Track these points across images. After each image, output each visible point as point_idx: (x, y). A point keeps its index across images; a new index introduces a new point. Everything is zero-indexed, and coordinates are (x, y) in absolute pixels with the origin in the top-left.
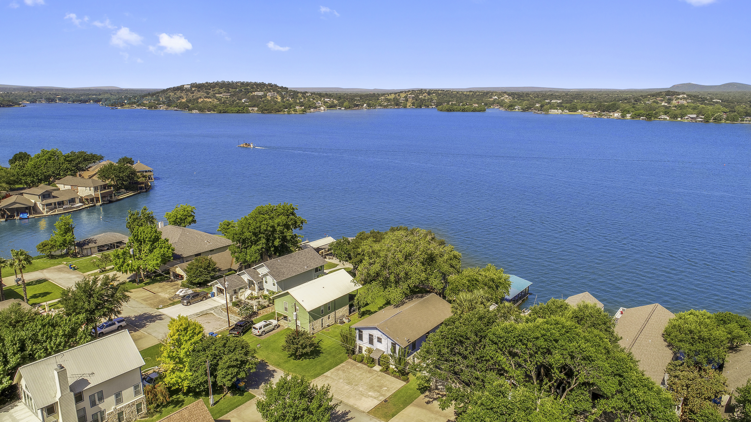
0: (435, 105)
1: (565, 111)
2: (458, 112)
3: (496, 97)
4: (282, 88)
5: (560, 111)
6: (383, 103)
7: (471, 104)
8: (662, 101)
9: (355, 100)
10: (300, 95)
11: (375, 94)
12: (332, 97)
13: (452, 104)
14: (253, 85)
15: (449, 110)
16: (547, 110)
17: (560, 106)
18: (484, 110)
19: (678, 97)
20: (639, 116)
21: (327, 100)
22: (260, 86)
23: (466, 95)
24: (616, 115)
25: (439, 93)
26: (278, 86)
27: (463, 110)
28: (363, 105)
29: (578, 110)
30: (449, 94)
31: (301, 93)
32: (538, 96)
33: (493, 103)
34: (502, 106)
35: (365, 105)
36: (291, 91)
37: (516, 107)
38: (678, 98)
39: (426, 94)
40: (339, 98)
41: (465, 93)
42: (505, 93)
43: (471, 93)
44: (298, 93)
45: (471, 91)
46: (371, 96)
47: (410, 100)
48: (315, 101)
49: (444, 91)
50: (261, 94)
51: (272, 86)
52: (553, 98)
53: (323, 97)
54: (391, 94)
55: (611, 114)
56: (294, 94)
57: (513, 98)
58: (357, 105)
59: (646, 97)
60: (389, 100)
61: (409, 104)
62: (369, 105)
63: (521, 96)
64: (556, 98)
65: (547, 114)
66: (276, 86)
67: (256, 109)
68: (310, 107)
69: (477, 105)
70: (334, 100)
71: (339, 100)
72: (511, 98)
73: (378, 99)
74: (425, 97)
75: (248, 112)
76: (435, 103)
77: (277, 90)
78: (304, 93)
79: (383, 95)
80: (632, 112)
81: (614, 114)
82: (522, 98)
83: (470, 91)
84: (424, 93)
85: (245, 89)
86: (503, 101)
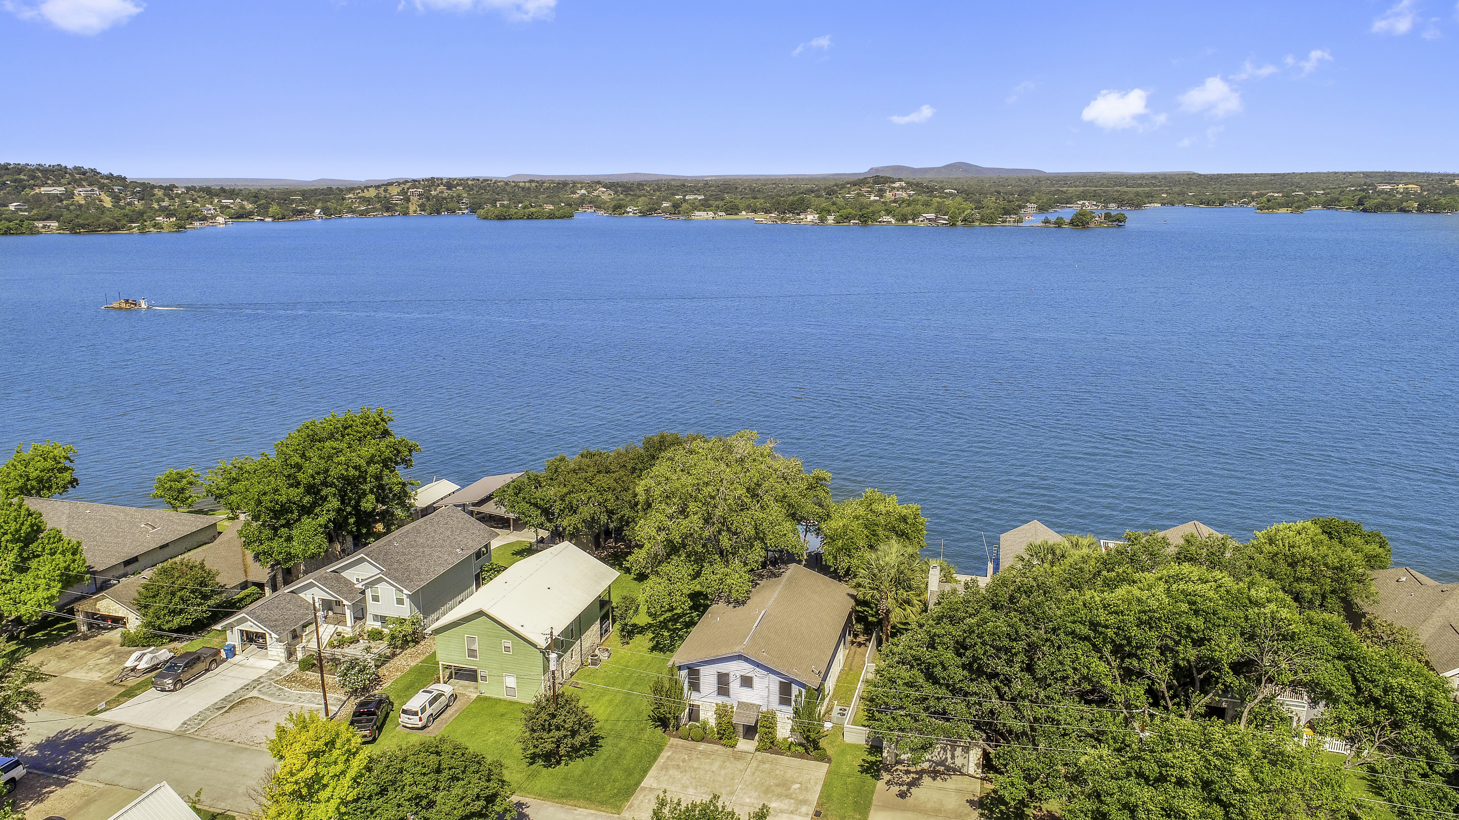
0: (467, 208)
1: (720, 214)
2: (521, 220)
3: (583, 191)
4: (110, 177)
5: (711, 214)
6: (357, 207)
7: (540, 206)
8: (870, 192)
9: (293, 201)
10: (159, 193)
11: (331, 188)
12: (238, 194)
13: (502, 206)
14: (33, 171)
15: (501, 218)
16: (687, 213)
17: (705, 206)
18: (571, 216)
19: (894, 185)
20: (847, 218)
21: (226, 202)
22: (56, 174)
23: (523, 188)
24: (810, 218)
25: (469, 186)
26: (99, 173)
27: (530, 217)
28: (312, 212)
29: (741, 212)
30: (489, 186)
31: (161, 187)
32: (659, 189)
33: (582, 202)
34: (599, 207)
35: (318, 211)
36: (135, 184)
37: (628, 210)
38: (894, 188)
39: (442, 187)
40: (255, 197)
41: (521, 184)
42: (599, 183)
43: (533, 185)
44: (154, 187)
45: (533, 181)
46: (323, 194)
47: (414, 199)
48: (197, 205)
49: (478, 180)
50: (58, 190)
51: (84, 173)
52: (687, 191)
53: (217, 195)
54: (367, 187)
55: (802, 217)
56: (145, 190)
57: (616, 192)
58: (301, 212)
59: (843, 186)
60: (368, 201)
61: (412, 208)
62: (327, 212)
63: (630, 189)
64: (693, 192)
65: (688, 220)
66: (95, 172)
67: (54, 224)
68: (191, 217)
69: (552, 207)
70: (245, 203)
71: (255, 202)
72: (612, 193)
73: (343, 199)
74: (442, 192)
75: (33, 232)
76: (467, 204)
77: (99, 182)
78: (169, 189)
79: (351, 190)
80: (834, 212)
81: (806, 216)
82: (632, 193)
83: (531, 181)
84: (439, 185)
85: (15, 181)
86: (600, 199)
